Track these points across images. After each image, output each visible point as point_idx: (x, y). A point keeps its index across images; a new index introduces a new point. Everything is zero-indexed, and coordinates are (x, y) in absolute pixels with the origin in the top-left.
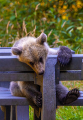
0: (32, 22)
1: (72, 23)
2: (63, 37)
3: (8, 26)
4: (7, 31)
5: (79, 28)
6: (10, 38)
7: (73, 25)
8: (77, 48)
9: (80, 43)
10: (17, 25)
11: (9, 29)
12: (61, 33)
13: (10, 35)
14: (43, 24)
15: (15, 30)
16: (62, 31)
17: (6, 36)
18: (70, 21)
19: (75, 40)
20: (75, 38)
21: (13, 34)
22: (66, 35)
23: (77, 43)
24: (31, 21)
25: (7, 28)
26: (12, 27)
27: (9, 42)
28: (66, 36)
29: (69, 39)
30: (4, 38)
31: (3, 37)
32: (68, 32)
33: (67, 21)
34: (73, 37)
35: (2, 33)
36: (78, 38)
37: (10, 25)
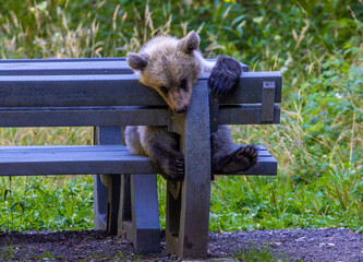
0: (164, 7)
1: (244, 9)
2: (226, 37)
3: (115, 15)
4: (114, 26)
5: (258, 20)
6: (119, 40)
7: (245, 13)
8: (254, 59)
9: (259, 50)
10: (134, 14)
11: (118, 21)
12: (222, 30)
13: (120, 34)
14: (185, 12)
15: (129, 24)
16: (224, 24)
17: (112, 36)
18: (239, 5)
19: (250, 43)
20: (250, 39)
21: (126, 31)
22: (231, 33)
23: (254, 50)
24: (161, 5)
25: (114, 18)
26: (125, 17)
27: (117, 46)
28: (231, 36)
29: (237, 42)
30: (108, 39)
31: (105, 36)
32: (235, 27)
33: (234, 6)
34: (246, 37)
35: (105, 30)
36: (256, 39)
37: (121, 12)
